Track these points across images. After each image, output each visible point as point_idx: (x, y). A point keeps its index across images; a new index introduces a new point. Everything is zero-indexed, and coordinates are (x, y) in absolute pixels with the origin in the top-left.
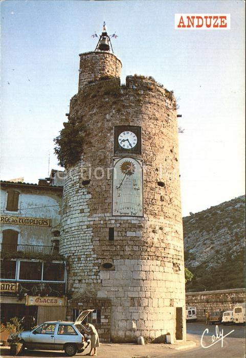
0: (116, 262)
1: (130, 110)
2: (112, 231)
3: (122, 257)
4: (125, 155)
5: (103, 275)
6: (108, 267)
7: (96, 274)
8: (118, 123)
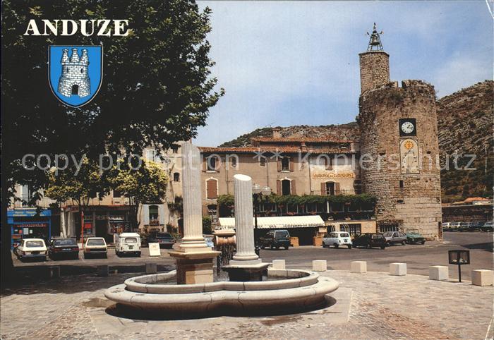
0: (406, 199)
1: (409, 108)
2: (401, 182)
3: (409, 196)
4: (407, 137)
5: (398, 206)
6: (400, 202)
7: (394, 206)
8: (401, 117)
